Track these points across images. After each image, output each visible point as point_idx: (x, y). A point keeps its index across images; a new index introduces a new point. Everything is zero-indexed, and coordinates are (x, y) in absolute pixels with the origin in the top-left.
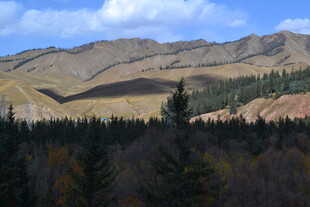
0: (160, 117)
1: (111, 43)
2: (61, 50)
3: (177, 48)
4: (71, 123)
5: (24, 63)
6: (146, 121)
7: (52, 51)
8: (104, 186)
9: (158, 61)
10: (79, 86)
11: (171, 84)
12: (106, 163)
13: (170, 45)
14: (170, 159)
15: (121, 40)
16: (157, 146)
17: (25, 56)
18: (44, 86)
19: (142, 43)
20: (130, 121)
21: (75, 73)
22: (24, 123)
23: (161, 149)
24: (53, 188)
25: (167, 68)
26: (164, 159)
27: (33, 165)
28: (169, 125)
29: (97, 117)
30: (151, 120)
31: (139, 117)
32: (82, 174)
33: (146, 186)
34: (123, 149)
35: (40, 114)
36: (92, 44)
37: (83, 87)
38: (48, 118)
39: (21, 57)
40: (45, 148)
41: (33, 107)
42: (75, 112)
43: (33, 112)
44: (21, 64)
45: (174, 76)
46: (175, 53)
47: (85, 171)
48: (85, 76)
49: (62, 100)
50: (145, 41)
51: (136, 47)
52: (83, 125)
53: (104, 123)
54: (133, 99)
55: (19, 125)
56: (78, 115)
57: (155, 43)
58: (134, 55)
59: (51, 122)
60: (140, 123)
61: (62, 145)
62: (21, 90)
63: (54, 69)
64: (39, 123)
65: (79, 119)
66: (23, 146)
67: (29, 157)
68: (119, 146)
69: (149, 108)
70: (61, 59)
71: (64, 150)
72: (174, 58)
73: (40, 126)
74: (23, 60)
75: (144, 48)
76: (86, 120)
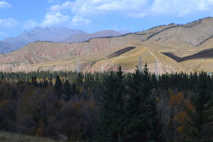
2: (178, 26)
4: (186, 76)
5: (153, 35)
7: (172, 26)
8: (211, 121)
10: (191, 50)
17: (154, 31)
18: (167, 51)
21: (188, 41)
22: (154, 76)
24: (173, 120)
27: (160, 104)
29: (205, 71)
32: (194, 111)
35: (164, 69)
36: (200, 20)
37: (194, 51)
38: (170, 72)
39: (151, 31)
40: (168, 93)
41: (159, 65)
42: (188, 68)
43: (160, 68)
44: (151, 36)
47: (197, 109)
48: (195, 42)
49: (179, 60)
52: (194, 77)
53: (209, 76)
55: (151, 77)
56: (191, 70)
59: (172, 75)
61: (180, 90)
62: (152, 54)
63: (174, 39)
64: (163, 76)
65: (191, 73)
66: (154, 90)
67: (157, 98)
70: (178, 32)
71: (181, 94)
73: (164, 77)
74: (153, 33)
76: (196, 74)
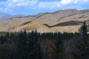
0: (78, 32)
1: (64, 10)
2: (49, 13)
3: (83, 12)
4: (52, 33)
5: (39, 17)
6: (74, 33)
7: (47, 13)
8: (62, 52)
9: (78, 15)
10: (54, 23)
11: (81, 22)
12: (62, 45)
13: (81, 11)
14: (81, 44)
15: (66, 10)
16: (77, 40)
17: (40, 15)
18: (45, 23)
19: (73, 10)
20: (69, 33)
21: (53, 19)
22: (39, 33)
23: (79, 41)
24: (47, 51)
25: (80, 17)
26: (79, 44)
27: (42, 45)
28: (81, 34)
29: (60, 32)
30: (75, 33)
31: (72, 32)
32: (55, 48)
33: (74, 52)
34: (67, 41)
35: (44, 31)
36: (58, 11)
38: (46, 32)
39: (38, 15)
40: (45, 40)
41: (42, 29)
42: (53, 30)
43: (42, 30)
44: (38, 17)
45: (82, 20)
46: (83, 13)
47: (56, 47)
48: (56, 20)
49: (50, 27)
50: (74, 10)
51: (71, 12)
52: (56, 34)
53: (61, 34)
54: (70, 27)
55: (38, 34)
57: (76, 10)
58: (70, 14)
59: (47, 33)
60: (72, 34)
61: (50, 39)
62: (38, 24)
63: (48, 18)
64: (43, 33)
65: (54, 32)
66: (39, 39)
67: (41, 43)
68: (66, 40)
69: (75, 29)
70: (49, 15)
71: (50, 41)
72: (82, 14)
73: (44, 34)
74: (39, 16)
75: (73, 12)
76: (56, 33)
